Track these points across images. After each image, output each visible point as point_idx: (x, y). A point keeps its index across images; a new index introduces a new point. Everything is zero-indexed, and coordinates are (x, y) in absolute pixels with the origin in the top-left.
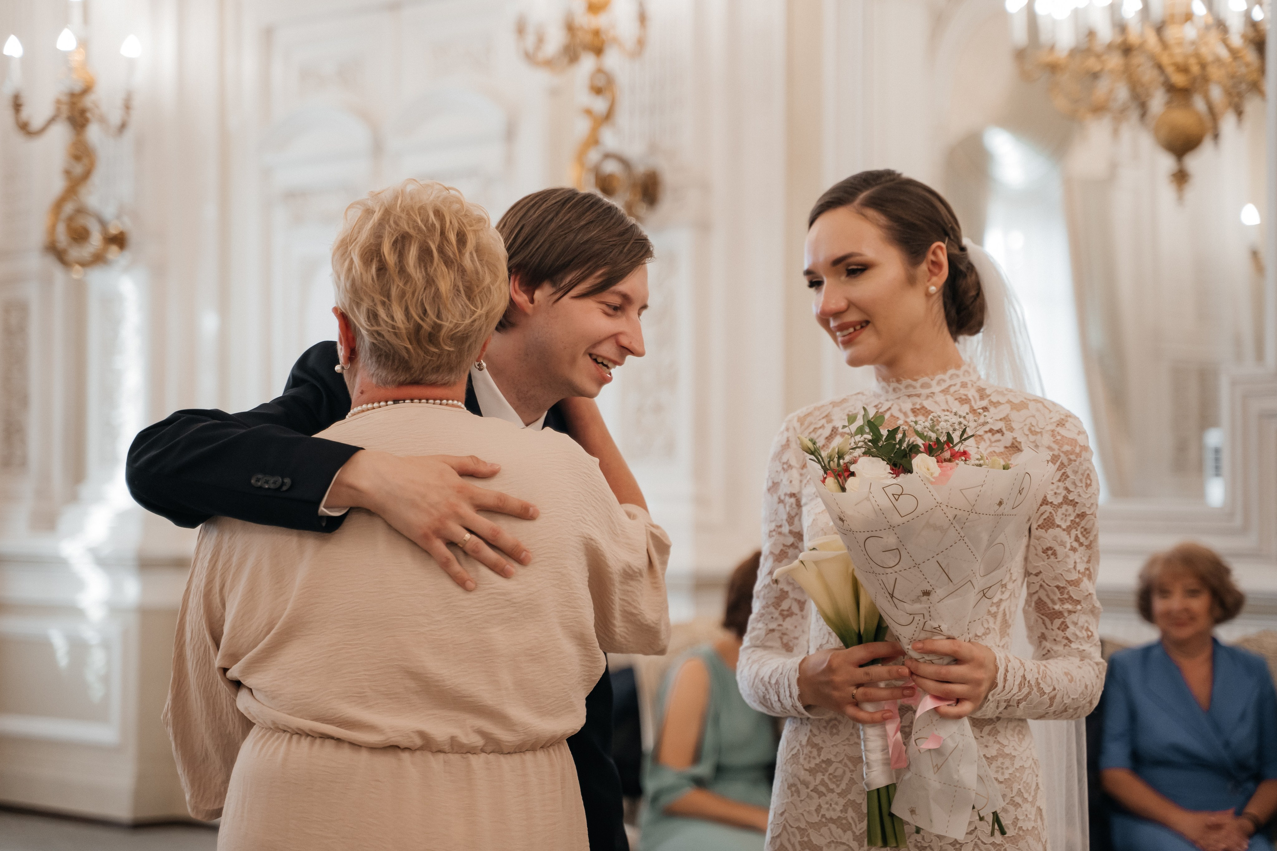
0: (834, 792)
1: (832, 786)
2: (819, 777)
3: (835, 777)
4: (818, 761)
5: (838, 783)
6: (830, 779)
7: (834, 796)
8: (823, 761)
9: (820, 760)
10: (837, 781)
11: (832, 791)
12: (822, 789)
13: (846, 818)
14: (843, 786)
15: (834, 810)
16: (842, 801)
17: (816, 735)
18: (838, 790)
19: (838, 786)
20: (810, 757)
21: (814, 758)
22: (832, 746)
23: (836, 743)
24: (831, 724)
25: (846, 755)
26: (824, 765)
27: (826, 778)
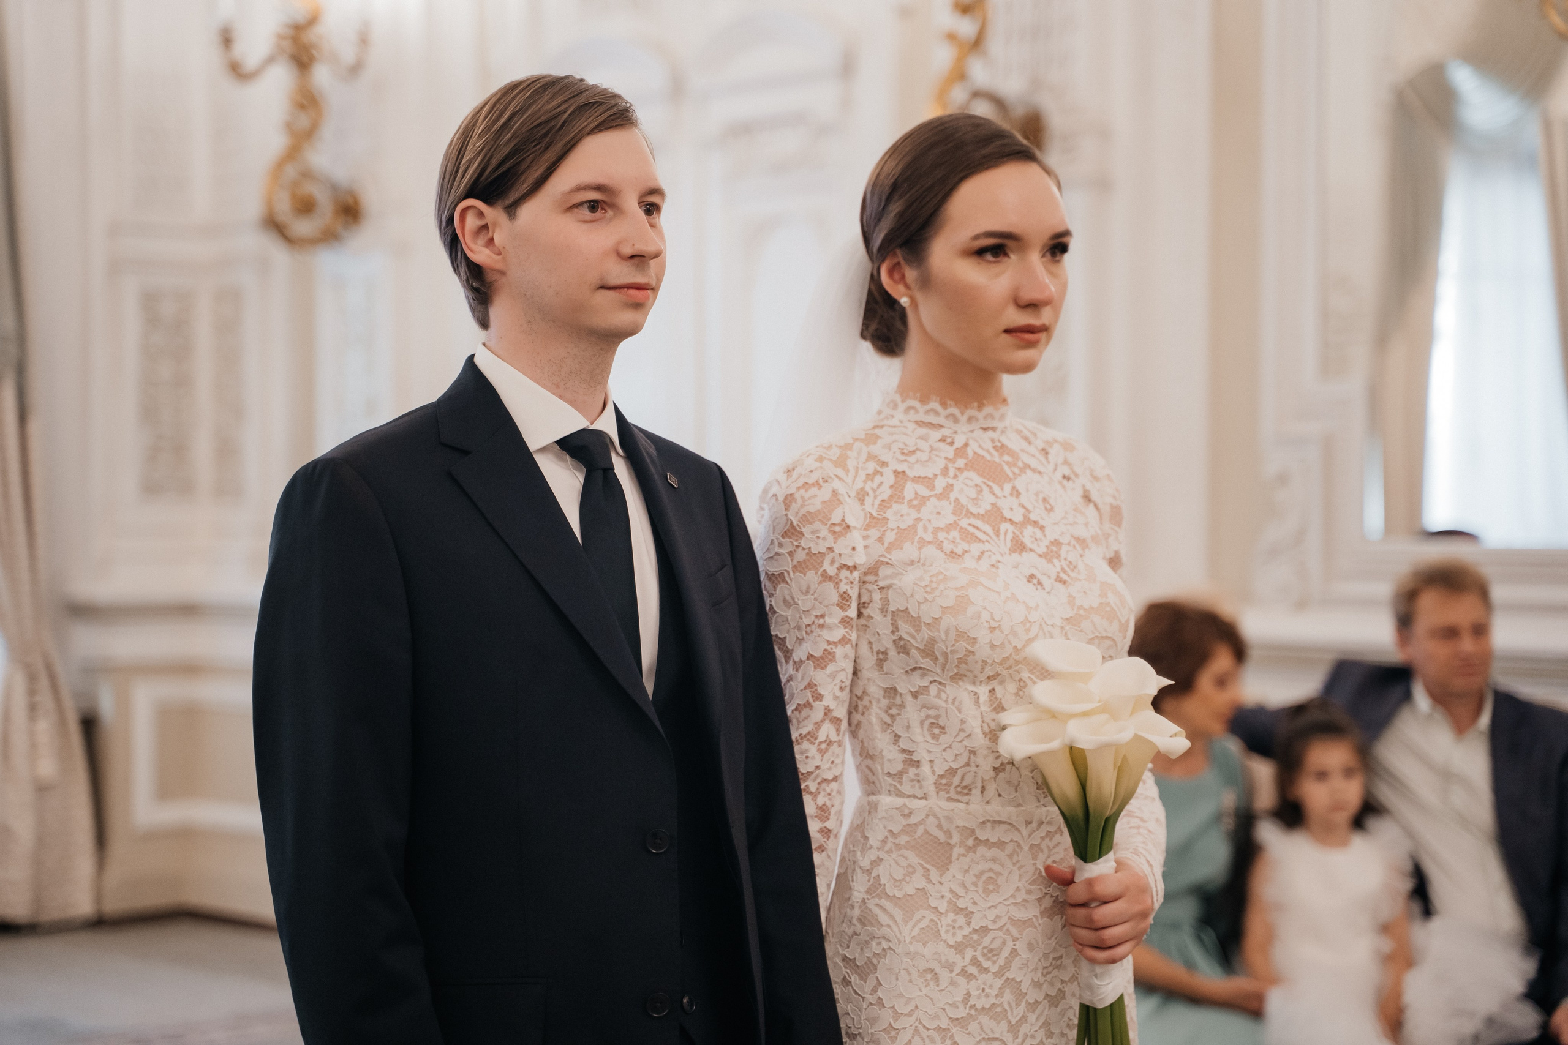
0: (989, 971)
1: (986, 964)
2: (969, 953)
3: (991, 951)
4: (966, 931)
5: (995, 958)
6: (984, 955)
7: (988, 978)
8: (975, 931)
9: (971, 929)
10: (994, 955)
11: (987, 970)
12: (973, 970)
13: (1001, 1005)
14: (1001, 961)
15: (987, 996)
16: (999, 983)
17: (960, 897)
18: (995, 969)
19: (994, 962)
20: (954, 928)
21: (960, 928)
22: (989, 908)
23: (994, 904)
24: (984, 878)
25: (1009, 918)
26: (975, 937)
27: (978, 954)
